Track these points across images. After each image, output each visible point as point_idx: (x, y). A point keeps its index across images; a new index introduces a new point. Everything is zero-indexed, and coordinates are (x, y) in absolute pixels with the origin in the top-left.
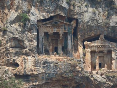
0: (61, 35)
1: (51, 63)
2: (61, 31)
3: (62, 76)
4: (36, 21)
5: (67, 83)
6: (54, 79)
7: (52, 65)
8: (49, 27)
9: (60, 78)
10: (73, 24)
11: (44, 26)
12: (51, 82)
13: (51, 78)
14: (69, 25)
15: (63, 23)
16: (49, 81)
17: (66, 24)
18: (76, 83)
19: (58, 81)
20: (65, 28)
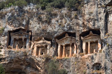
0: (23, 39)
1: (13, 52)
2: (23, 37)
3: (18, 58)
4: (7, 31)
5: (22, 62)
6: (14, 60)
7: (13, 53)
8: (17, 35)
9: (17, 59)
10: (30, 33)
11: (14, 35)
12: (13, 62)
13: (12, 59)
14: (28, 34)
15: (24, 33)
16: (12, 61)
17: (26, 34)
18: (27, 63)
19: (17, 61)
20: (25, 36)
